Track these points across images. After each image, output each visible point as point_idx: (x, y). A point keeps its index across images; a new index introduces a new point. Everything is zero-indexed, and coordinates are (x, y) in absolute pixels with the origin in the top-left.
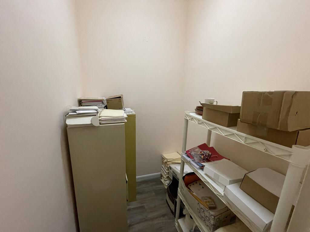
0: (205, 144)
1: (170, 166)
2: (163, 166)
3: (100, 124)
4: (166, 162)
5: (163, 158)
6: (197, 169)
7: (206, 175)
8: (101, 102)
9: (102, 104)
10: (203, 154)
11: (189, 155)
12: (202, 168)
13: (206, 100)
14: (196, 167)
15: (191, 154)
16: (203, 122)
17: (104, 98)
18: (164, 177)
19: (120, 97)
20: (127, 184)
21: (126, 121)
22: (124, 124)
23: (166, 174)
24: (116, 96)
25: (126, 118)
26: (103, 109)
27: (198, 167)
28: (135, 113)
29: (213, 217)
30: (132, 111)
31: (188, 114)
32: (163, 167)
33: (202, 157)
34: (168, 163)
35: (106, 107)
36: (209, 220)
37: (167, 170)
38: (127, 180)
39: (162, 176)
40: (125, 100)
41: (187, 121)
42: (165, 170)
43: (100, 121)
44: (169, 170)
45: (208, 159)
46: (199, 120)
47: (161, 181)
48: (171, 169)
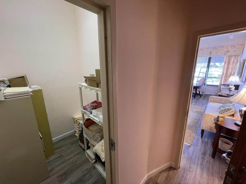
0: (96, 101)
1: (79, 123)
2: (75, 124)
3: (5, 99)
4: (76, 121)
5: (74, 119)
6: (90, 114)
7: (94, 116)
8: (2, 83)
9: (4, 84)
10: (92, 106)
11: (85, 109)
12: (91, 113)
13: (90, 74)
14: (88, 114)
15: (86, 107)
16: (92, 89)
17: (5, 79)
18: (77, 131)
19: (23, 77)
20: (42, 139)
21: (32, 94)
22: (30, 96)
23: (77, 129)
24: (19, 76)
25: (31, 92)
26: (6, 88)
27: (89, 113)
28: (41, 88)
29: (99, 136)
30: (38, 87)
31: (80, 84)
32: (75, 126)
33: (92, 107)
34: (78, 121)
35: (9, 86)
36: (98, 139)
37: (78, 126)
38: (41, 137)
39: (75, 131)
40: (29, 79)
41: (81, 88)
42: (77, 126)
43: (4, 96)
44: (79, 125)
45: (95, 108)
46: (85, 86)
47: (75, 135)
48: (80, 124)
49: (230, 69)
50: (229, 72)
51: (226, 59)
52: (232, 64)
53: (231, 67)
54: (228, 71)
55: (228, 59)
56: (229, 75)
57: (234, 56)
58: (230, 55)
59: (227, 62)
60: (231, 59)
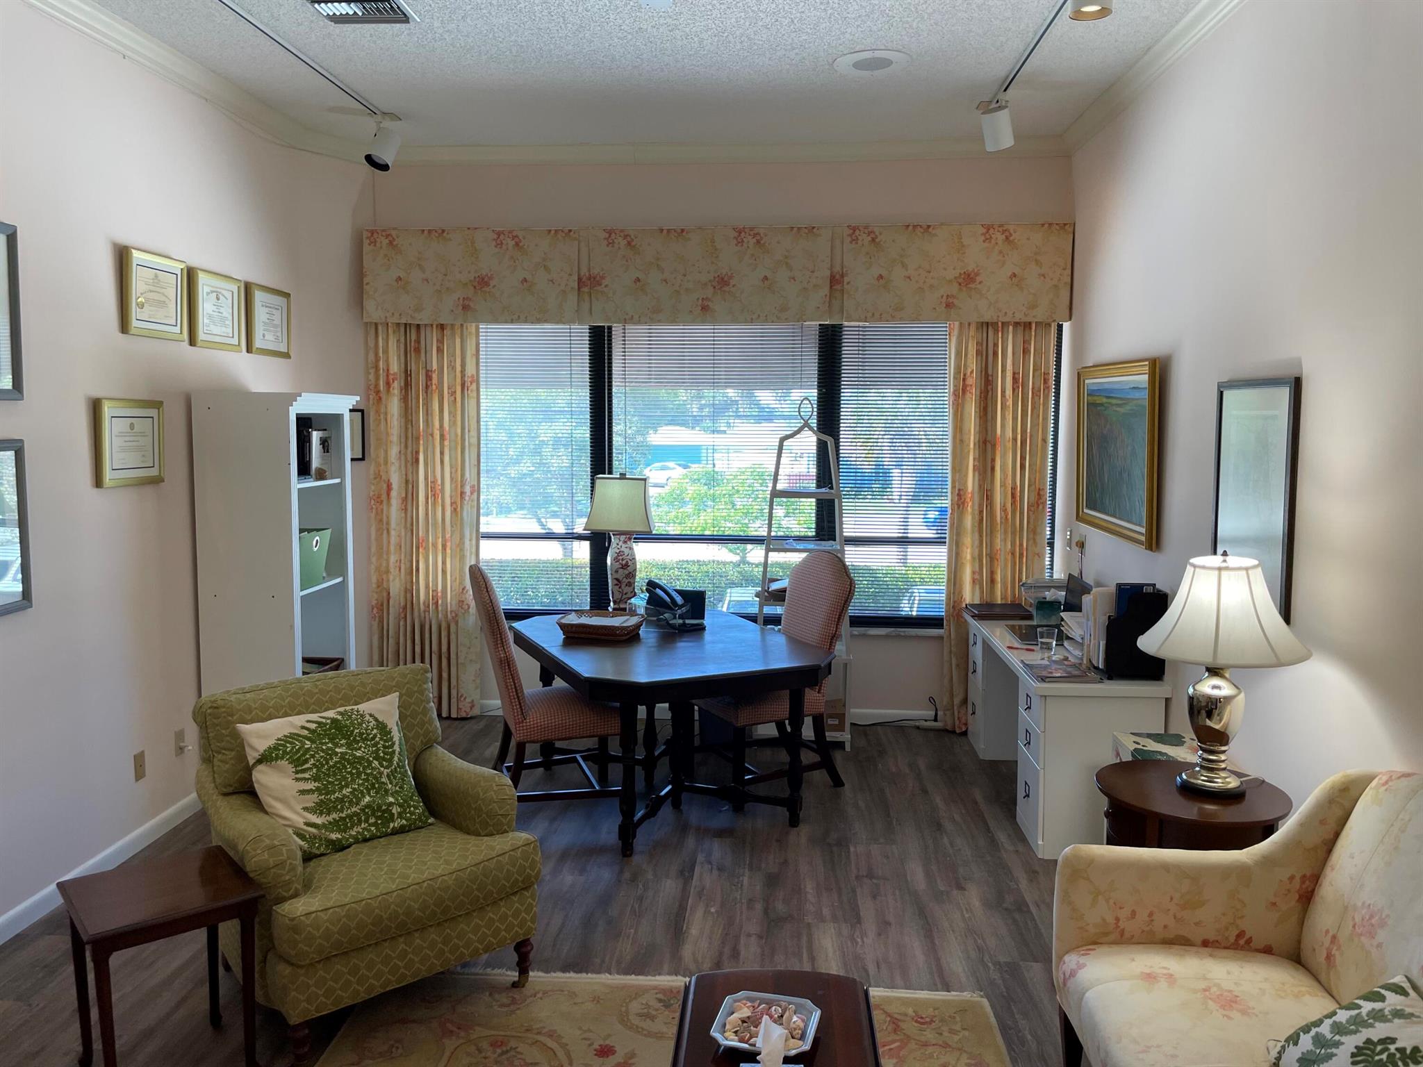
49: (1004, 456)
50: (1003, 485)
51: (958, 354)
52: (1010, 403)
53: (1009, 434)
54: (993, 469)
55: (978, 353)
56: (1004, 510)
57: (1016, 324)
58: (987, 318)
59: (970, 381)
60: (995, 354)
